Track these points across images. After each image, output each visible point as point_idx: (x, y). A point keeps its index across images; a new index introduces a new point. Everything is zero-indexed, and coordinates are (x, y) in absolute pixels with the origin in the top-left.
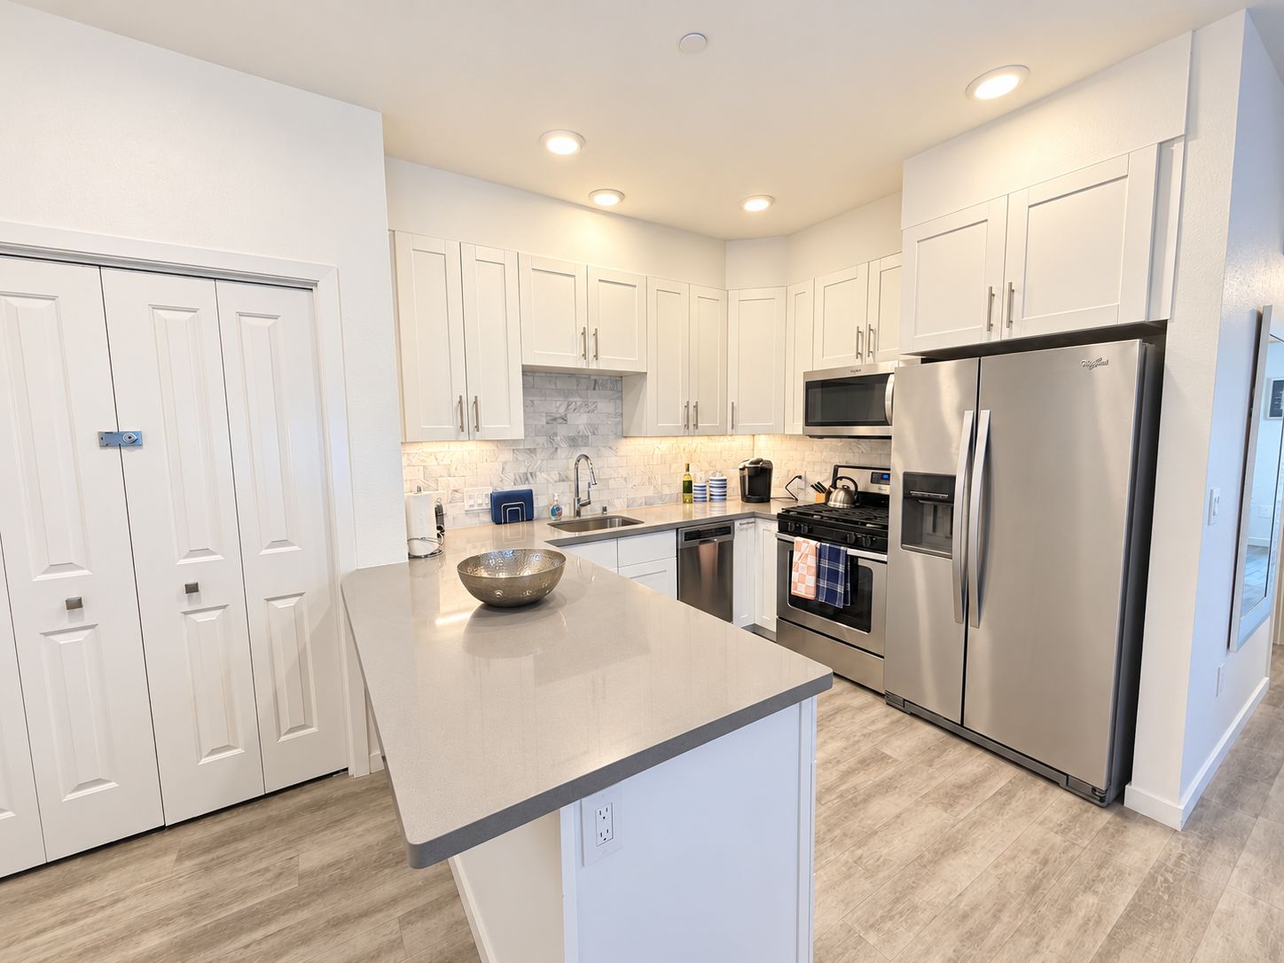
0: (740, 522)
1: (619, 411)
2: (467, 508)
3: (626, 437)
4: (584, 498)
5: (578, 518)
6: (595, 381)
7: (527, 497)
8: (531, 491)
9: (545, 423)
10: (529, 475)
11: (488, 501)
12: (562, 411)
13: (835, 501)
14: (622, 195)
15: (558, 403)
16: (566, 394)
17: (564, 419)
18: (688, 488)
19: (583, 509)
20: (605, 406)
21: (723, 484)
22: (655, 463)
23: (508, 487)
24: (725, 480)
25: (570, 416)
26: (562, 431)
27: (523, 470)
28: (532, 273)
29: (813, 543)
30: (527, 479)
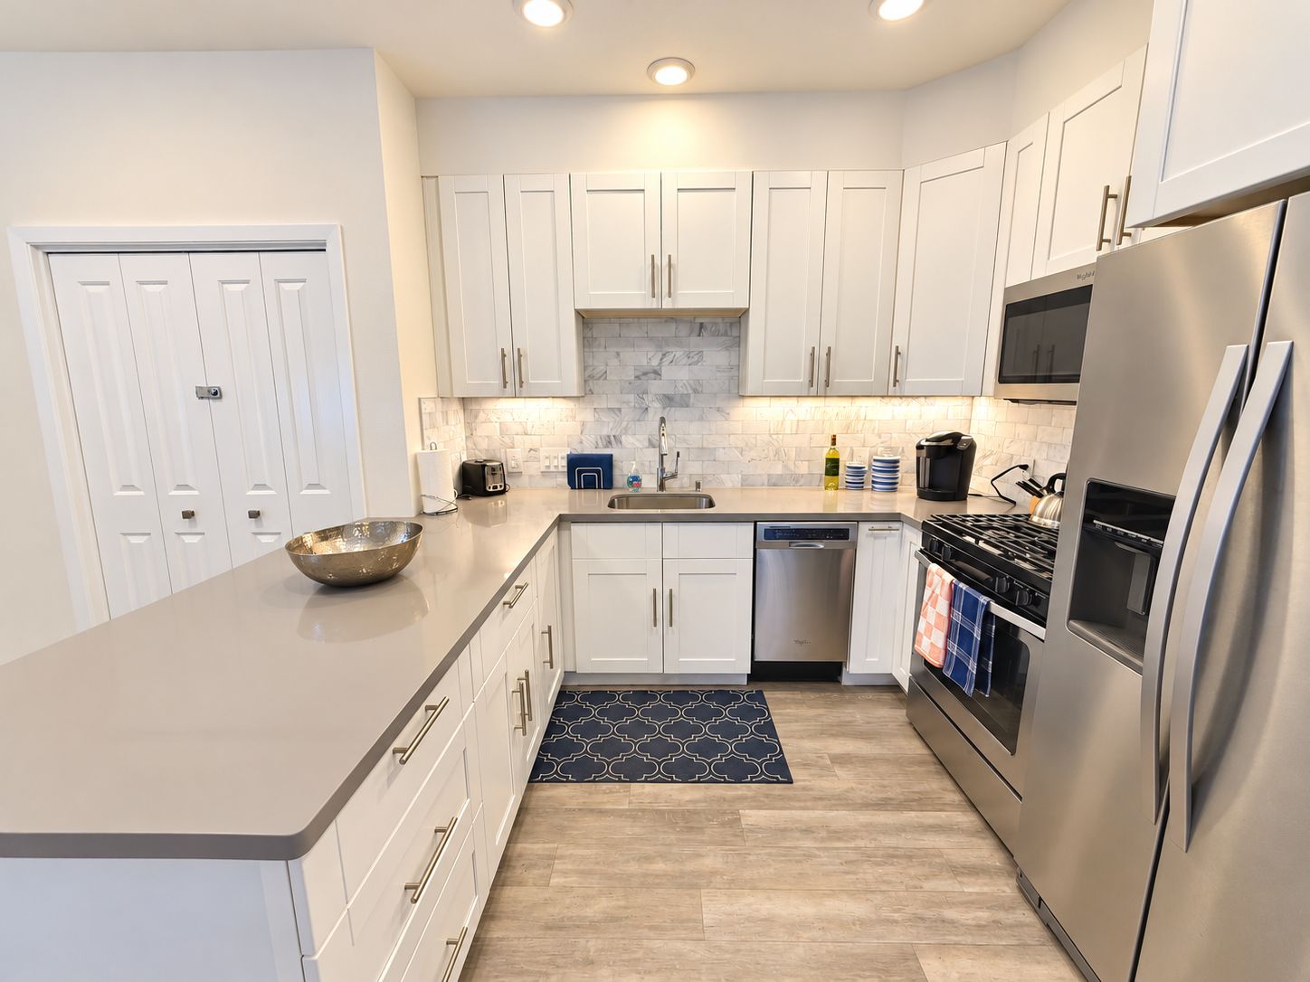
0: (870, 525)
1: (734, 362)
2: (543, 469)
3: (743, 397)
4: (669, 468)
5: (660, 492)
6: (701, 324)
7: (606, 463)
8: (612, 455)
9: (633, 378)
10: (612, 437)
11: (565, 463)
12: (655, 363)
13: (1041, 516)
14: (690, 66)
15: (650, 355)
16: (661, 344)
17: (657, 373)
18: (833, 467)
19: (667, 483)
20: (715, 357)
21: (892, 466)
22: (788, 431)
23: (589, 449)
24: (897, 461)
25: (665, 371)
26: (655, 387)
27: (605, 432)
28: (587, 195)
29: (948, 577)
30: (610, 442)
